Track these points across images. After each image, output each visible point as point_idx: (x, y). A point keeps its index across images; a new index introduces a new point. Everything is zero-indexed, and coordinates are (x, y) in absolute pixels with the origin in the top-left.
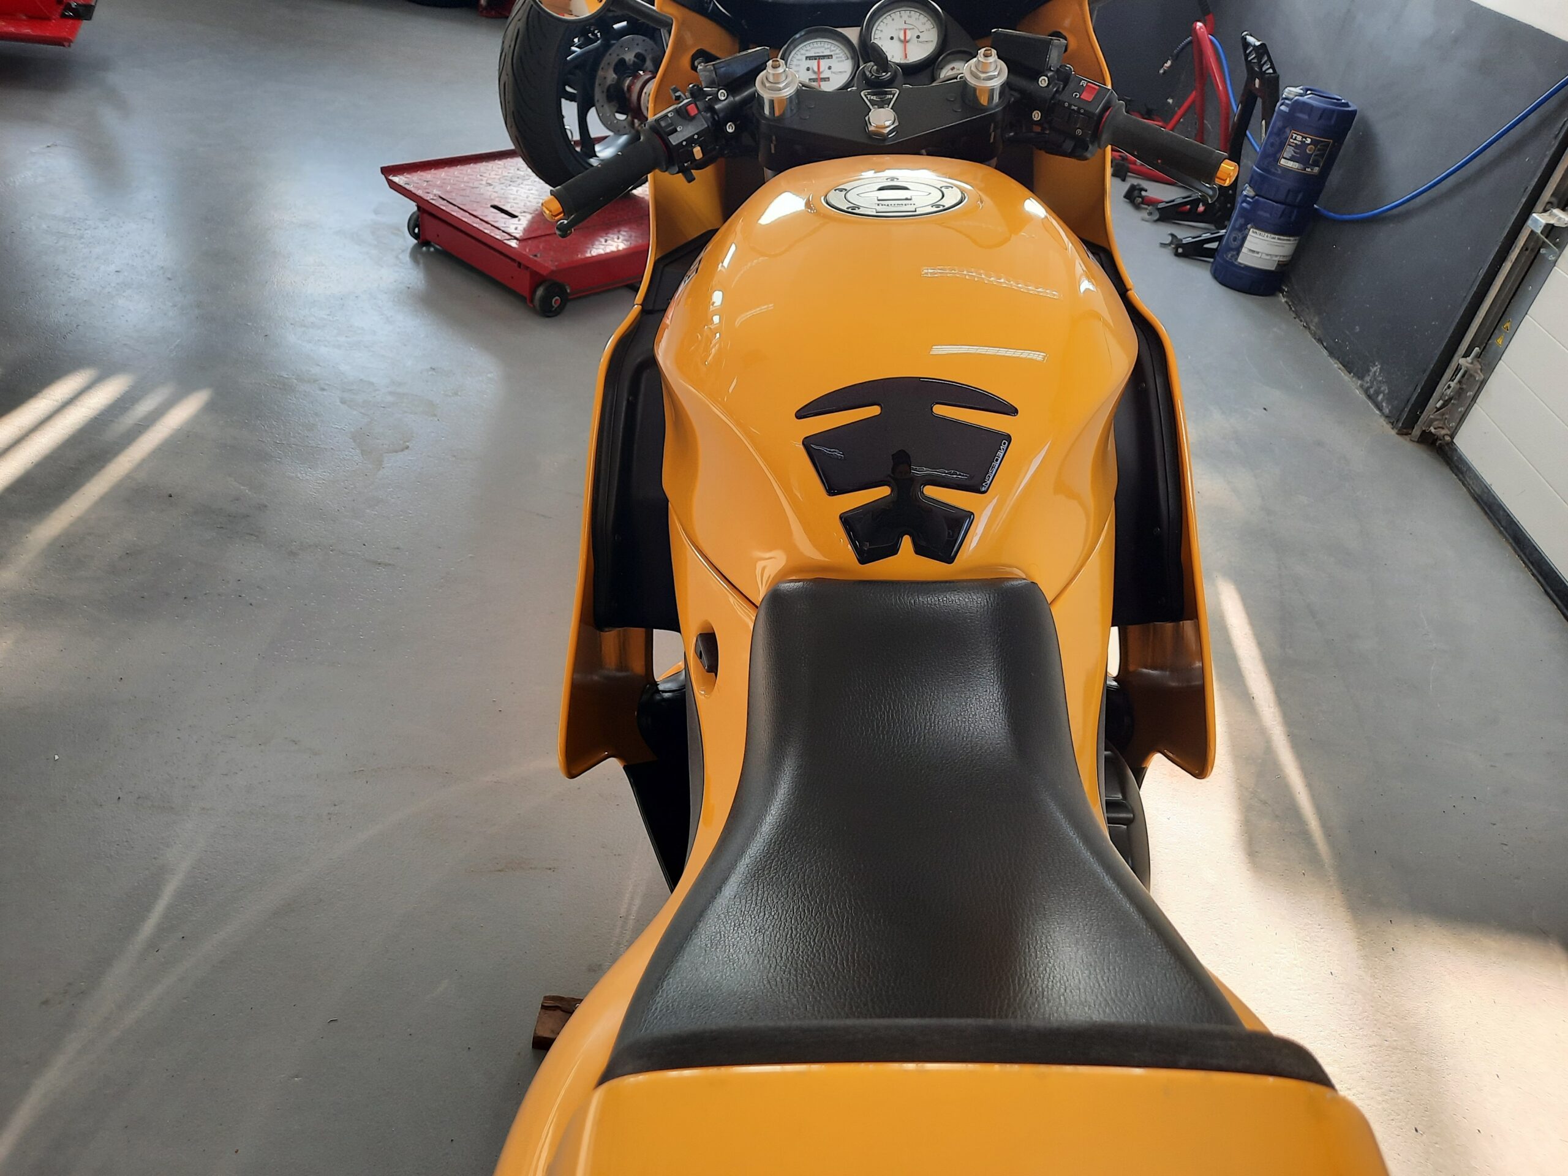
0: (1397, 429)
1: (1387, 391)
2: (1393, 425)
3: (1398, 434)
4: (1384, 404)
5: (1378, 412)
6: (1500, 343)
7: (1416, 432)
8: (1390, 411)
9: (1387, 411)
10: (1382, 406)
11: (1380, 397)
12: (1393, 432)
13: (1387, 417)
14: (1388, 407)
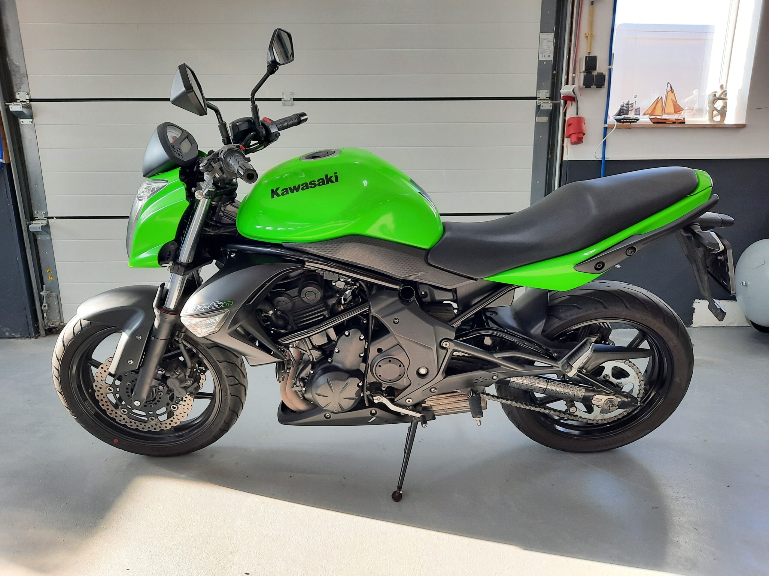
0: (33, 337)
1: (9, 329)
2: (29, 337)
3: (35, 339)
4: (13, 335)
5: (13, 339)
6: (52, 278)
7: (42, 332)
8: (20, 334)
9: (19, 336)
10: (13, 336)
11: (7, 334)
12: (33, 340)
13: (21, 338)
14: (18, 334)
